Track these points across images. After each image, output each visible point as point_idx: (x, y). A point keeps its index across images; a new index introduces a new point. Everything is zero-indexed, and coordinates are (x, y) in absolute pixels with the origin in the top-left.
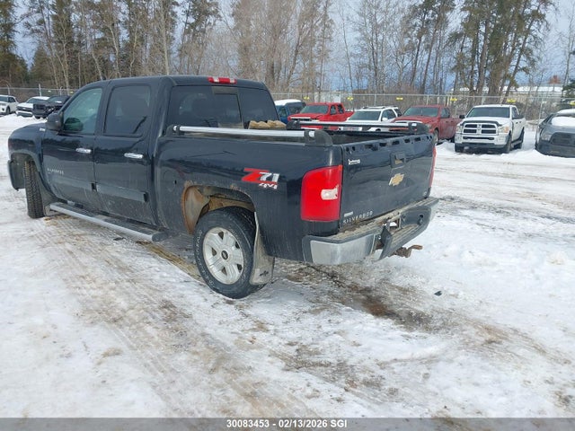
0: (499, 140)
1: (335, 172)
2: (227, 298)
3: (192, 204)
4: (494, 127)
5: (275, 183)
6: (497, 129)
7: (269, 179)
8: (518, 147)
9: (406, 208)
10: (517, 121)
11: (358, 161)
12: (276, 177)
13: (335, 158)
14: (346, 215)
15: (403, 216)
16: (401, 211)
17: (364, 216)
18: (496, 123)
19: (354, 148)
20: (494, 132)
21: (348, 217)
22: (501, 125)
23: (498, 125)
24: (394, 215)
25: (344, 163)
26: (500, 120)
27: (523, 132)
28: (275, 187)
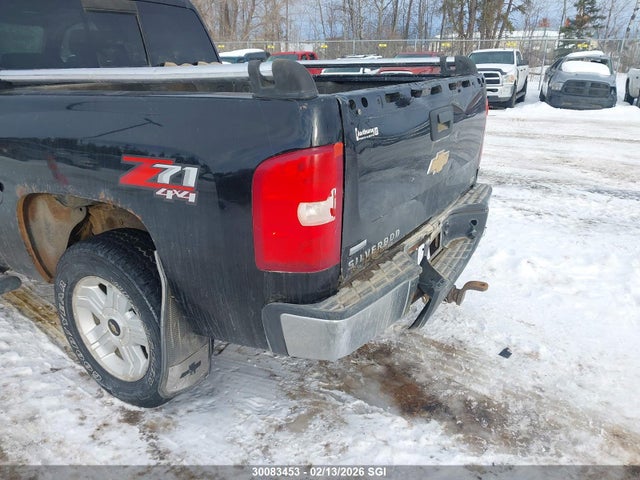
0: (503, 92)
1: (326, 159)
2: (129, 407)
3: (48, 225)
4: (497, 75)
5: (190, 189)
6: (501, 78)
7: (178, 179)
8: (521, 100)
9: (449, 210)
10: (521, 67)
11: (375, 131)
12: (191, 175)
13: (326, 126)
14: (353, 250)
15: (445, 227)
16: (442, 218)
17: (385, 243)
18: (500, 70)
19: (364, 102)
20: (498, 82)
21: (358, 254)
22: (505, 73)
23: (503, 73)
24: (433, 229)
25: (345, 137)
26: (505, 67)
27: (526, 82)
28: (192, 198)
